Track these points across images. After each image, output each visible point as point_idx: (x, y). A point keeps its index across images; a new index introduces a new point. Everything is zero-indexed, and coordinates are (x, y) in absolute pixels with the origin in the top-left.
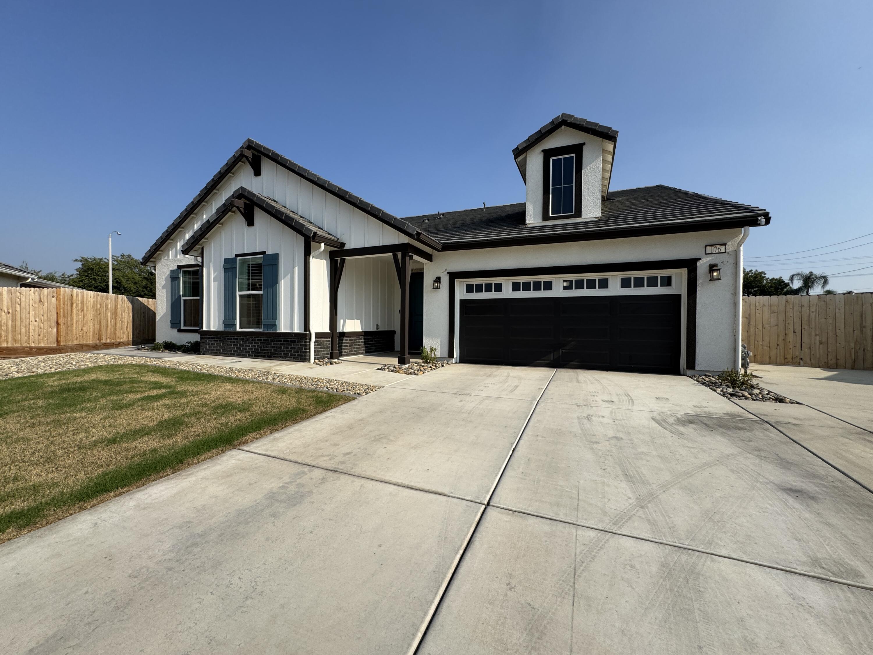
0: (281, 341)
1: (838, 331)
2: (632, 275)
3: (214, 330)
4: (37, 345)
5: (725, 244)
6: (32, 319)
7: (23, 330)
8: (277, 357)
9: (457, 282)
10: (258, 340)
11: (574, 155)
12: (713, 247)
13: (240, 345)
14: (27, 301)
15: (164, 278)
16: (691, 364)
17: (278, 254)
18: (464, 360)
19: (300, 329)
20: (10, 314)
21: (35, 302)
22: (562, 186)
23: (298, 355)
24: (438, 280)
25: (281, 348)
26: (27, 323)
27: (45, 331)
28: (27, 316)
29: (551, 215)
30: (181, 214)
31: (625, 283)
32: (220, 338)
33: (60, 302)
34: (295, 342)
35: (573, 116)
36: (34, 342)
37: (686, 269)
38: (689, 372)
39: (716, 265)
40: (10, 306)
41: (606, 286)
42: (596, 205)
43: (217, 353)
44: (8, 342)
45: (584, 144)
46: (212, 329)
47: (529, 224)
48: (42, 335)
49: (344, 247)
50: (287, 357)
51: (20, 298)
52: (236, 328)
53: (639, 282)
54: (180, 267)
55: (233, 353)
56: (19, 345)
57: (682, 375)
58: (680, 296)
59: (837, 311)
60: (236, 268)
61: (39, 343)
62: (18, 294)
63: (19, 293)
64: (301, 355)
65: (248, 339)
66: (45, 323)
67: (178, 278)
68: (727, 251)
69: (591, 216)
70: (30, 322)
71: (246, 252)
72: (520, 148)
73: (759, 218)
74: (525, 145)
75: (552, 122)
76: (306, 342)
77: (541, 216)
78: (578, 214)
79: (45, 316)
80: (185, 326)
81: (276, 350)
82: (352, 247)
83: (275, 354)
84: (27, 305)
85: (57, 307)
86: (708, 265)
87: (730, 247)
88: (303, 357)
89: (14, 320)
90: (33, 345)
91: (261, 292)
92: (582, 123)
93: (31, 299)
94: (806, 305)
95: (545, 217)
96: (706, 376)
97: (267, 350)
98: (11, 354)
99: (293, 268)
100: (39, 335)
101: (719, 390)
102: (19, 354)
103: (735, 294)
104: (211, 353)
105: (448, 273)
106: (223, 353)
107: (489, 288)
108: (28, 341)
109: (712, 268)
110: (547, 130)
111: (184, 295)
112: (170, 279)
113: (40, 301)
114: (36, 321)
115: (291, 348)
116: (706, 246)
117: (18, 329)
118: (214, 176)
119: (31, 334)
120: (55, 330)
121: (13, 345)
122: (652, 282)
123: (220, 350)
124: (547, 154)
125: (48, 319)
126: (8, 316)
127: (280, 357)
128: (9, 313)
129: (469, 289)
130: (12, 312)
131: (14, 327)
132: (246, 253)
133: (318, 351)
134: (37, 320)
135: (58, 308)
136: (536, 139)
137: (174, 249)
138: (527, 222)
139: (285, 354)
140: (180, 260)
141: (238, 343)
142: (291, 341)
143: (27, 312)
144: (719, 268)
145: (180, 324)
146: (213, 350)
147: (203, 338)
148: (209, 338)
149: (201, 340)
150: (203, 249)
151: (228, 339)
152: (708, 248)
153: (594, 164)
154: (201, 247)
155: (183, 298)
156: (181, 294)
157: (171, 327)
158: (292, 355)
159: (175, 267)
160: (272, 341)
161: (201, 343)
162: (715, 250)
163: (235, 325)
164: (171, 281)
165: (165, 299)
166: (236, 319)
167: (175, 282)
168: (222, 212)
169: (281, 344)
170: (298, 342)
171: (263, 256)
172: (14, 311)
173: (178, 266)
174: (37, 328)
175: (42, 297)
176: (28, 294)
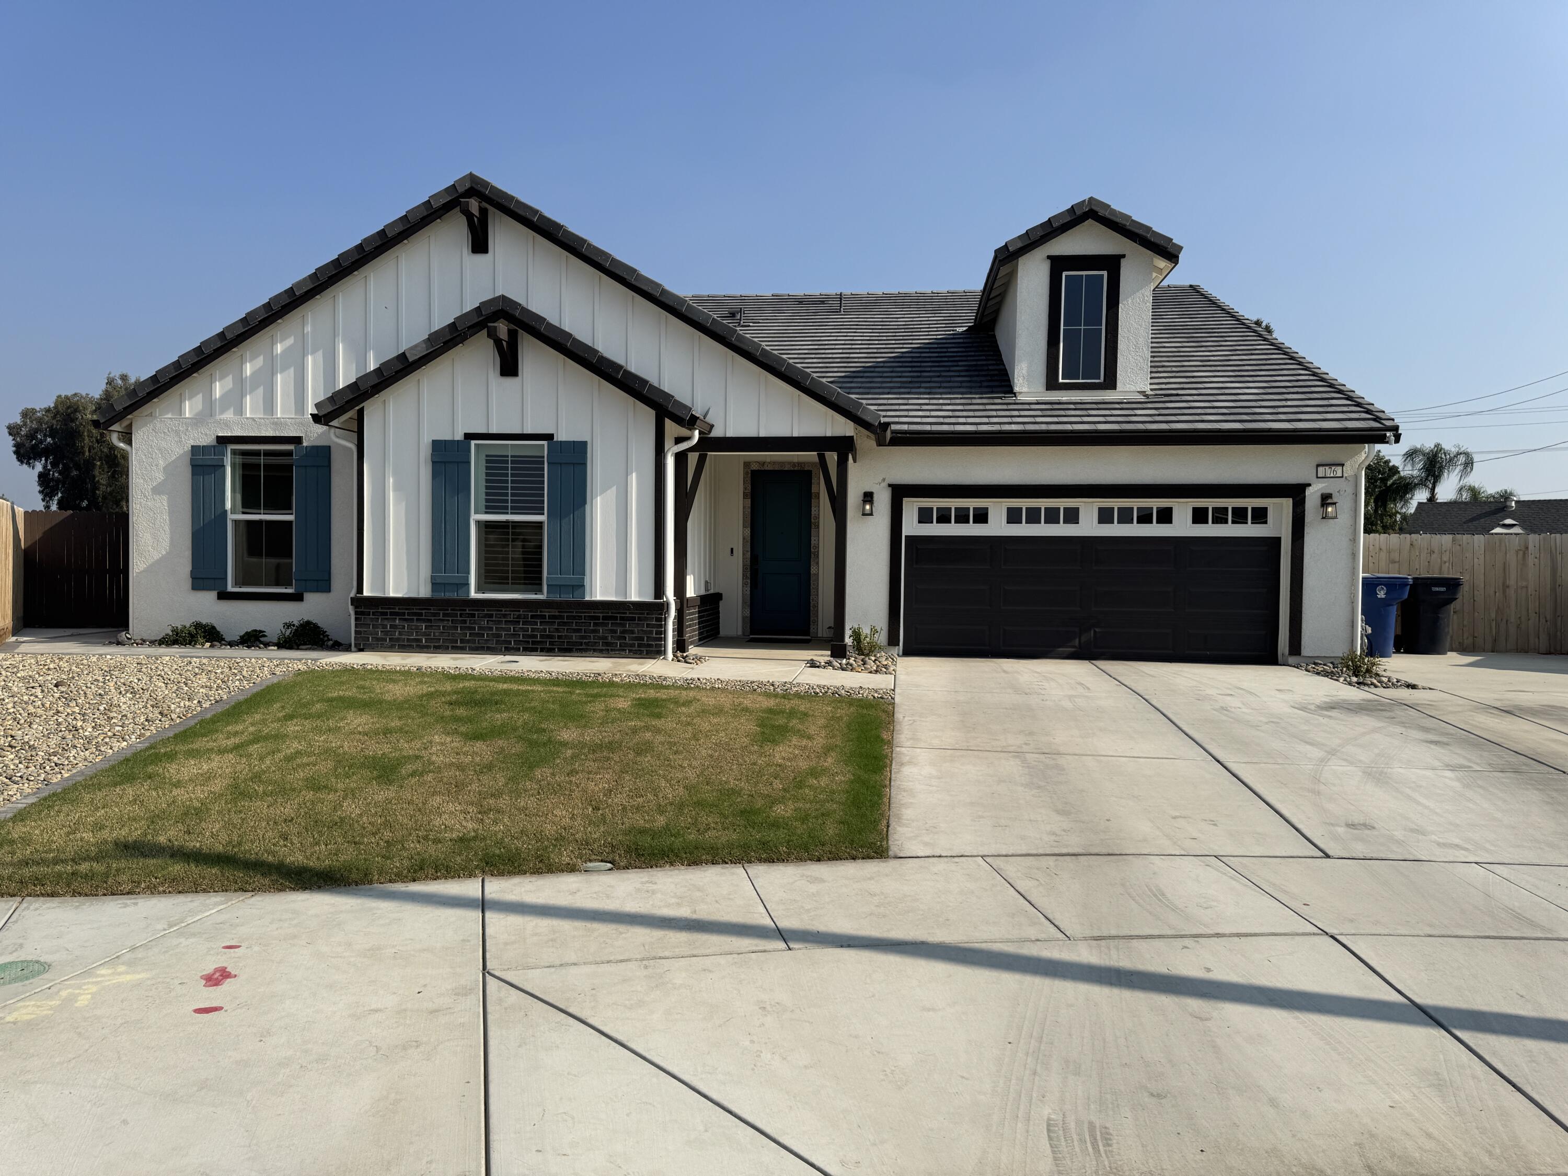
0: (597, 618)
1: (1476, 592)
2: (1208, 503)
3: (399, 595)
5: (1343, 465)
8: (586, 650)
9: (906, 503)
10: (532, 617)
11: (1105, 273)
12: (1327, 468)
13: (480, 628)
15: (163, 464)
16: (1295, 647)
17: (584, 444)
18: (913, 649)
19: (640, 594)
22: (1082, 327)
23: (639, 645)
24: (868, 497)
25: (595, 631)
29: (1061, 380)
30: (248, 314)
31: (1199, 516)
32: (421, 614)
34: (633, 619)
35: (1109, 206)
37: (1291, 500)
38: (1292, 660)
39: (1329, 496)
41: (1170, 520)
42: (1141, 369)
45: (1124, 256)
46: (393, 592)
47: (1020, 393)
49: (710, 432)
50: (614, 650)
52: (468, 591)
53: (1220, 516)
54: (223, 441)
55: (459, 644)
57: (1281, 665)
58: (1278, 540)
59: (1476, 560)
60: (469, 463)
64: (650, 646)
65: (505, 616)
67: (219, 467)
68: (1345, 475)
69: (1133, 388)
71: (494, 430)
72: (1011, 249)
73: (1388, 434)
74: (1020, 245)
75: (1071, 210)
76: (660, 620)
77: (1043, 381)
78: (1110, 383)
80: (237, 583)
81: (585, 638)
82: (727, 434)
83: (581, 644)
86: (1319, 494)
87: (1348, 470)
88: (654, 650)
91: (539, 518)
92: (1124, 222)
94: (1436, 551)
95: (1052, 384)
96: (1315, 664)
97: (559, 637)
99: (627, 474)
101: (1342, 679)
103: (1354, 540)
105: (890, 485)
107: (962, 516)
109: (1326, 499)
110: (1059, 222)
111: (233, 511)
112: (187, 468)
115: (623, 632)
116: (1318, 466)
122: (1240, 516)
123: (421, 640)
124: (1058, 264)
132: (495, 432)
136: (1040, 237)
137: (200, 398)
138: (1016, 389)
139: (607, 644)
140: (227, 424)
141: (474, 623)
142: (622, 618)
144: (1334, 500)
145: (225, 579)
146: (398, 640)
147: (362, 613)
148: (386, 614)
149: (356, 619)
150: (361, 413)
151: (444, 615)
152: (1321, 469)
153: (1139, 294)
154: (357, 408)
155: (231, 517)
156: (228, 505)
157: (195, 587)
158: (626, 645)
159: (206, 438)
160: (574, 618)
161: (356, 626)
162: (1329, 472)
163: (467, 584)
164: (193, 474)
165: (166, 517)
166: (468, 572)
167: (206, 477)
168: (445, 343)
169: (595, 624)
170: (639, 619)
171: (545, 443)
173: (218, 437)
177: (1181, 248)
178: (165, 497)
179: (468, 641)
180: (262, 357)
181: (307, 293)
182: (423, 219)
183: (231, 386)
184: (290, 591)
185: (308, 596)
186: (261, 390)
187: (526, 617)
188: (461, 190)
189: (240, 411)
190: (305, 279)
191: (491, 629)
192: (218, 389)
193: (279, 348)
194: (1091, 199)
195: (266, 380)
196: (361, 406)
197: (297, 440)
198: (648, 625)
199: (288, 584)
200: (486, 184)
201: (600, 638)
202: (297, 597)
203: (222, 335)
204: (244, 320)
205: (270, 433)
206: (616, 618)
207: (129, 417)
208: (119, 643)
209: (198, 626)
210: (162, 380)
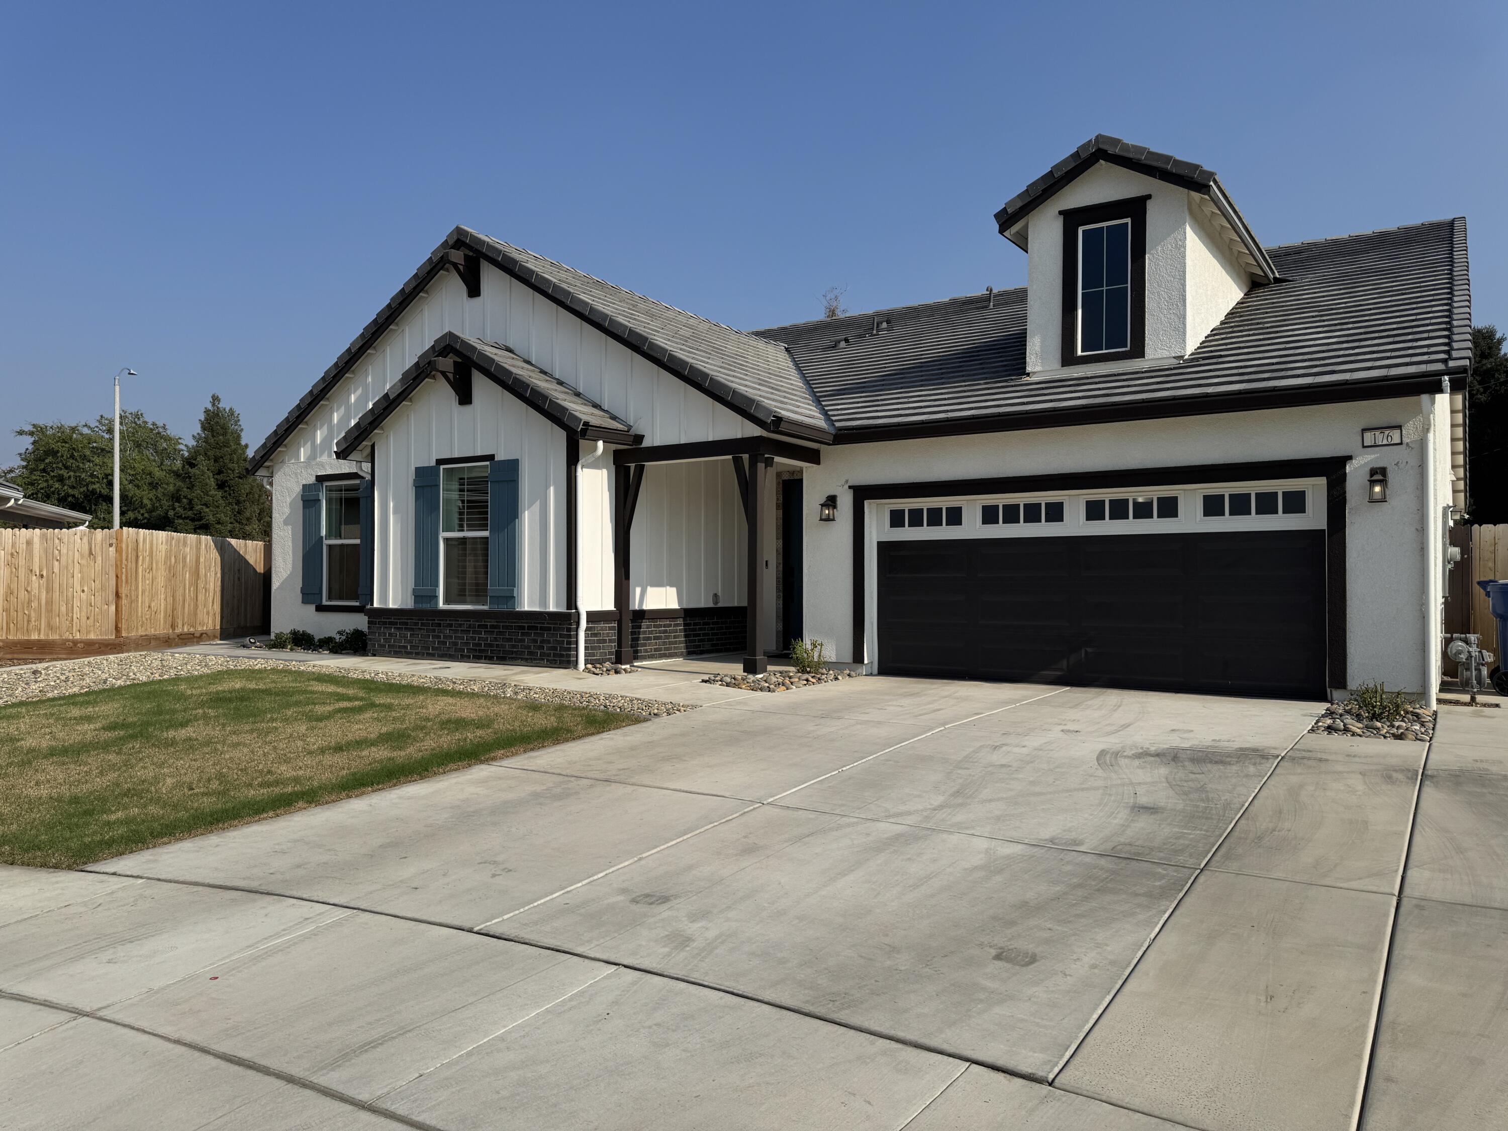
0: (523, 628)
2: (1226, 489)
3: (396, 607)
5: (1399, 427)
6: (77, 587)
7: (63, 609)
8: (515, 659)
9: (869, 506)
10: (480, 626)
11: (1128, 220)
12: (1377, 433)
13: (445, 637)
14: (70, 553)
15: (289, 500)
16: (1339, 676)
17: (518, 460)
18: (886, 669)
19: (557, 605)
20: (44, 579)
21: (82, 556)
22: (1105, 288)
23: (555, 655)
24: (831, 502)
25: (522, 641)
26: (70, 594)
27: (97, 609)
28: (71, 581)
29: (1079, 353)
30: (326, 373)
31: (1212, 506)
32: (406, 624)
33: (121, 555)
34: (549, 629)
35: (1119, 142)
36: (79, 631)
37: (1325, 478)
38: (1333, 693)
39: (1383, 471)
40: (45, 563)
41: (1173, 513)
42: (1176, 330)
43: (400, 652)
44: (39, 631)
45: (1149, 197)
46: (391, 605)
47: (1034, 373)
48: (92, 618)
49: (641, 443)
50: (535, 659)
51: (59, 548)
52: (437, 603)
53: (1240, 505)
54: (320, 479)
55: (431, 651)
58: (1322, 533)
60: (438, 486)
61: (88, 632)
62: (57, 541)
63: (58, 539)
64: (562, 656)
65: (460, 625)
66: (96, 594)
67: (318, 501)
68: (1405, 440)
69: (1166, 354)
70: (75, 593)
71: (456, 455)
72: (1010, 211)
73: (1443, 380)
74: (1020, 204)
75: (1076, 155)
76: (569, 630)
77: (1058, 356)
78: (1138, 351)
79: (97, 582)
80: (330, 598)
81: (514, 647)
82: (658, 442)
83: (512, 652)
84: (70, 561)
85: (116, 565)
86: (1368, 469)
87: (1410, 432)
88: (565, 660)
89: (49, 589)
90: (78, 636)
91: (485, 534)
93: (76, 549)
95: (1068, 358)
97: (497, 646)
98: (44, 653)
99: (547, 487)
100: (88, 618)
102: (56, 654)
104: (390, 652)
105: (850, 487)
106: (411, 653)
107: (935, 518)
109: (1378, 475)
110: (1065, 170)
111: (327, 537)
112: (301, 504)
113: (91, 553)
114: (83, 591)
115: (543, 641)
116: (1364, 430)
117: (55, 607)
118: (392, 299)
119: (75, 616)
120: (113, 608)
121: (48, 635)
122: (1267, 504)
123: (406, 647)
124: (1071, 219)
125: (103, 588)
126: (41, 582)
127: (522, 659)
128: (42, 576)
129: (897, 519)
130: (48, 576)
131: (50, 602)
132: (456, 456)
133: (593, 648)
134: (86, 589)
135: (119, 565)
136: (1044, 191)
137: (309, 444)
138: (1029, 369)
139: (530, 653)
140: (322, 465)
141: (440, 632)
142: (541, 628)
143: (70, 575)
144: (1387, 476)
145: (321, 594)
146: (393, 646)
147: (372, 622)
148: (387, 623)
149: (370, 628)
150: (373, 440)
151: (423, 624)
152: (1368, 436)
153: (1170, 239)
154: (369, 444)
155: (326, 542)
156: (323, 533)
157: (303, 601)
159: (311, 478)
160: (507, 627)
161: (369, 633)
162: (1381, 438)
163: (436, 597)
164: (304, 508)
165: (290, 544)
166: (438, 586)
167: (312, 509)
168: (412, 381)
169: (523, 634)
170: (555, 629)
171: (488, 463)
172: (51, 572)
173: (317, 476)
174: (85, 604)
175: (93, 546)
176: (72, 541)
177: (1210, 174)
178: (290, 527)
180: (343, 407)
181: (360, 350)
183: (326, 433)
184: (357, 604)
188: (451, 243)
189: (330, 454)
190: (358, 339)
191: (451, 637)
192: (319, 436)
193: (353, 398)
194: (1098, 137)
196: (373, 433)
198: (561, 636)
199: (356, 598)
200: (468, 235)
202: (361, 609)
205: (347, 471)
206: (536, 628)
208: (245, 646)
210: (280, 433)
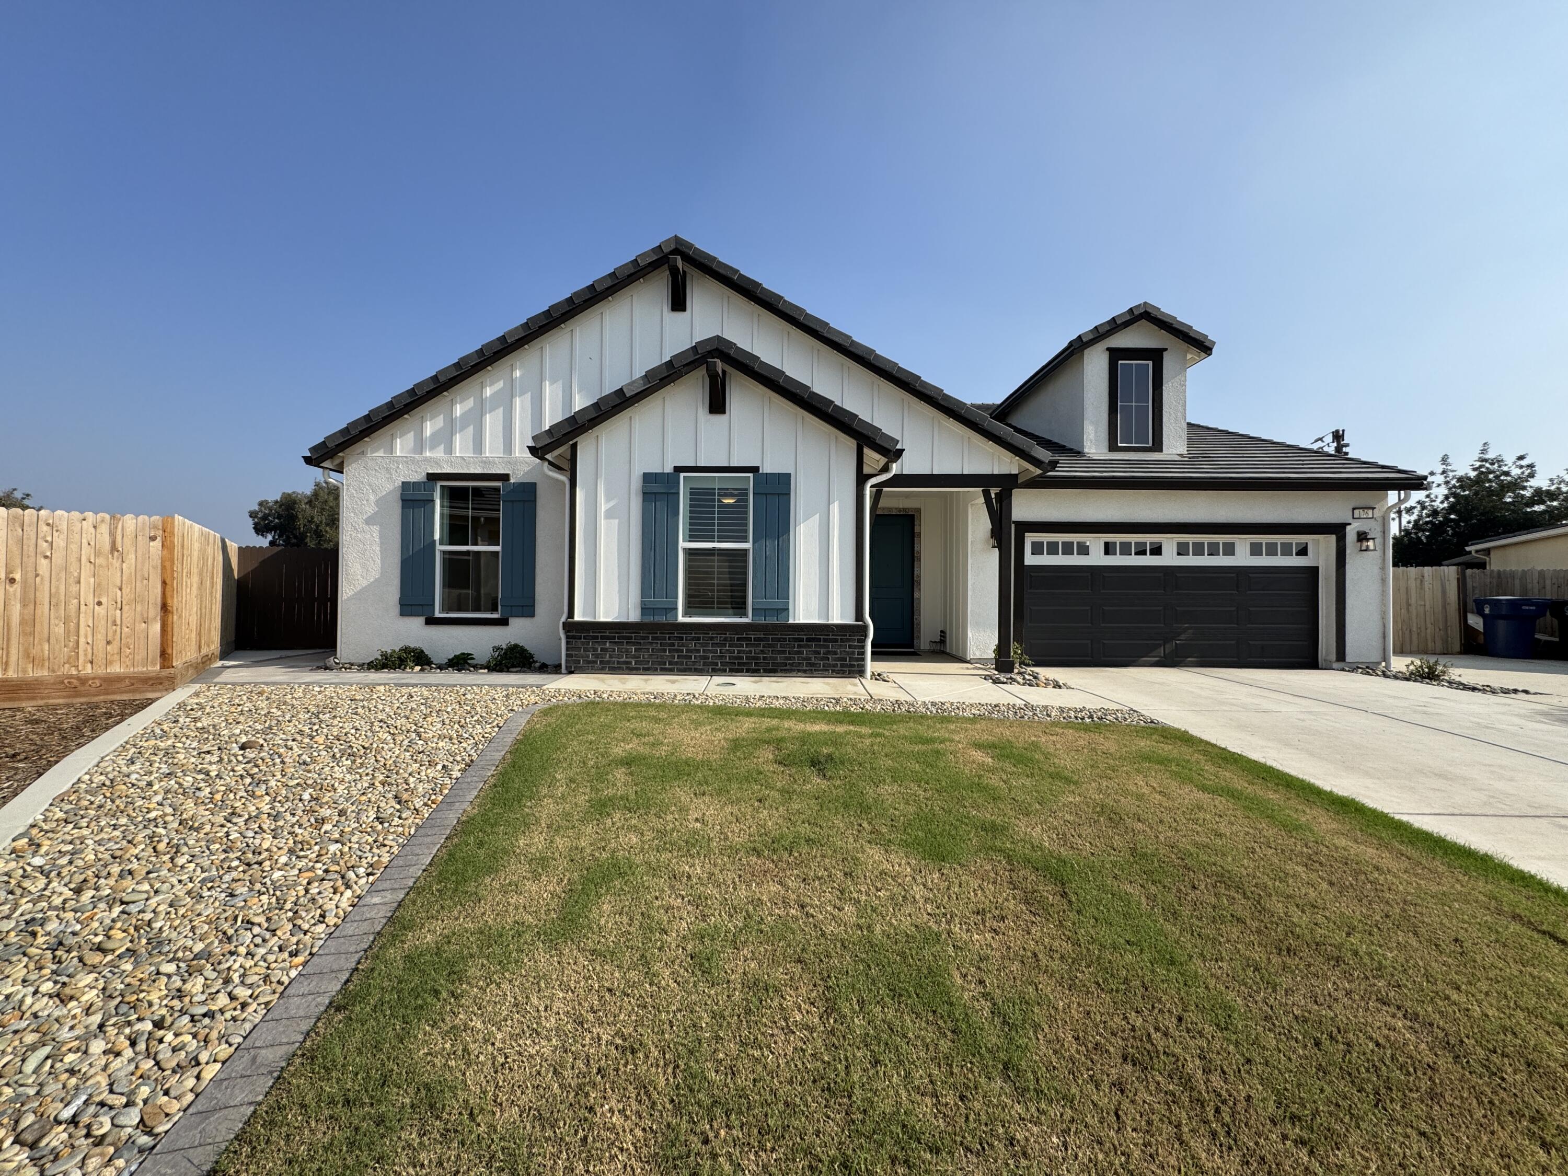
0: (802, 640)
2: (1264, 539)
3: (611, 620)
4: (101, 671)
5: (1374, 509)
6: (87, 596)
7: (59, 630)
8: (790, 671)
10: (738, 639)
11: (1150, 363)
12: (1361, 511)
13: (687, 651)
14: (73, 548)
15: (373, 498)
16: (1341, 655)
17: (790, 474)
19: (842, 617)
20: (17, 587)
21: (98, 553)
22: (1134, 404)
25: (800, 652)
26: (72, 610)
27: (125, 630)
28: (74, 589)
29: (1119, 444)
30: (462, 359)
31: (1256, 550)
32: (629, 638)
33: (171, 552)
34: (836, 641)
35: (1159, 309)
36: (92, 663)
37: (1335, 536)
38: (1339, 666)
39: (1365, 533)
40: (18, 561)
41: (1232, 553)
42: (1180, 437)
43: (619, 668)
44: (6, 665)
45: (1166, 350)
46: (602, 619)
47: (1089, 453)
48: (116, 643)
50: (818, 670)
51: (49, 539)
52: (676, 616)
53: (1271, 550)
54: (433, 477)
55: (667, 666)
56: (42, 673)
57: (1322, 669)
58: (1317, 569)
60: (678, 493)
61: (108, 663)
62: (44, 528)
63: (48, 524)
64: (853, 666)
65: (712, 639)
66: (125, 608)
67: (433, 501)
68: (1377, 516)
69: (1175, 452)
70: (83, 607)
74: (1091, 337)
75: (1131, 311)
76: (860, 641)
77: (1106, 444)
78: (1158, 446)
79: (126, 591)
80: (448, 610)
81: (789, 659)
83: (785, 665)
84: (73, 559)
85: (163, 567)
86: (1356, 532)
88: (855, 670)
89: (29, 600)
90: (88, 670)
91: (745, 545)
92: (1172, 321)
93: (85, 541)
95: (1113, 447)
97: (764, 658)
98: (20, 699)
99: (830, 503)
100: (108, 643)
102: (42, 698)
103: (1385, 567)
105: (1014, 522)
106: (637, 669)
107: (1068, 549)
108: (73, 660)
109: (1361, 536)
110: (1122, 320)
111: (441, 544)
112: (397, 503)
113: (114, 548)
114: (99, 603)
115: (827, 653)
116: (1354, 509)
117: (41, 628)
119: (82, 640)
120: (157, 627)
121: (25, 671)
122: (1287, 550)
123: (631, 663)
124: (1116, 355)
125: (137, 599)
126: (11, 589)
127: (799, 671)
128: (12, 581)
129: (1037, 549)
130: (25, 582)
134: (104, 600)
135: (168, 567)
136: (1107, 331)
138: (1085, 449)
139: (811, 665)
140: (437, 463)
141: (683, 645)
142: (825, 640)
143: (72, 580)
144: (1368, 537)
145: (433, 605)
146: (608, 662)
147: (574, 637)
148: (597, 637)
149: (567, 643)
150: (574, 448)
151: (653, 638)
152: (1356, 512)
154: (571, 443)
155: (439, 548)
156: (437, 536)
157: (403, 614)
158: (829, 665)
159: (417, 475)
160: (779, 640)
161: (567, 649)
162: (1362, 514)
163: (675, 609)
164: (403, 507)
165: (377, 548)
166: (677, 598)
167: (416, 510)
168: (661, 380)
169: (799, 646)
170: (842, 640)
171: (751, 475)
172: (31, 575)
173: (428, 474)
174: (103, 622)
175: (119, 538)
176: (77, 528)
177: (1214, 343)
178: (376, 529)
179: (676, 663)
180: (472, 399)
181: (517, 341)
182: (629, 276)
183: (442, 425)
184: (496, 616)
185: (511, 620)
186: (471, 429)
187: (732, 639)
188: (666, 250)
189: (449, 450)
190: (517, 328)
191: (698, 651)
192: (429, 428)
193: (488, 392)
194: (1145, 303)
195: (476, 419)
196: (574, 441)
197: (505, 477)
198: (850, 647)
199: (494, 609)
200: (690, 246)
201: (804, 659)
202: (503, 622)
203: (435, 378)
204: (457, 365)
205: (479, 471)
206: (819, 640)
207: (340, 454)
208: (326, 668)
209: (406, 650)
210: (375, 419)
